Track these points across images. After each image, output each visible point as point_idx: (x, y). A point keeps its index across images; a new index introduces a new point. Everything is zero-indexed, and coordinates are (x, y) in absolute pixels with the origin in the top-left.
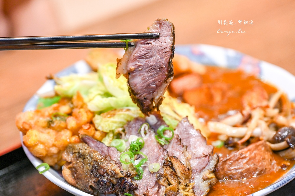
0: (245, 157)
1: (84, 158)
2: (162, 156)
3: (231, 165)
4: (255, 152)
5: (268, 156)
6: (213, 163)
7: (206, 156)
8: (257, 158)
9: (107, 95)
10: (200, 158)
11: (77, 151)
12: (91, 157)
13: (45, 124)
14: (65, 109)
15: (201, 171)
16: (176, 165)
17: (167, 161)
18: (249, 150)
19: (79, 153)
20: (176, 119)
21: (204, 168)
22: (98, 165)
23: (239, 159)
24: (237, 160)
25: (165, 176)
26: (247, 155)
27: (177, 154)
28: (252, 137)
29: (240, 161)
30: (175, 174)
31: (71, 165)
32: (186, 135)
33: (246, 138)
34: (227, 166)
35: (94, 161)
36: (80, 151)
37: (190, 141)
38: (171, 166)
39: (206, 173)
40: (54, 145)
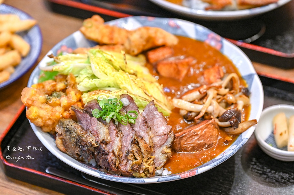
0: (197, 135)
1: (71, 133)
2: (131, 135)
3: (186, 141)
4: (206, 130)
5: (215, 132)
6: (170, 140)
7: (166, 134)
8: (206, 135)
9: (94, 77)
10: (160, 135)
11: (65, 126)
12: (75, 132)
13: (44, 101)
14: (60, 86)
15: (161, 146)
16: (141, 144)
17: (135, 140)
18: (201, 129)
19: (67, 128)
20: (146, 100)
21: (163, 144)
22: (80, 138)
23: (193, 136)
24: (191, 137)
25: (132, 153)
26: (199, 133)
27: (142, 133)
28: (206, 113)
29: (193, 137)
30: (139, 151)
31: (61, 137)
32: (151, 116)
33: (201, 114)
34: (182, 141)
35: (78, 135)
36: (68, 127)
37: (153, 122)
38: (138, 144)
39: (164, 148)
40: (50, 119)
